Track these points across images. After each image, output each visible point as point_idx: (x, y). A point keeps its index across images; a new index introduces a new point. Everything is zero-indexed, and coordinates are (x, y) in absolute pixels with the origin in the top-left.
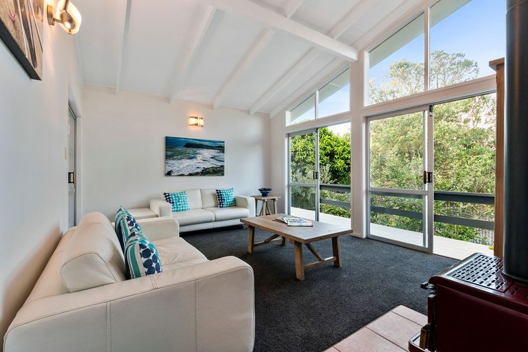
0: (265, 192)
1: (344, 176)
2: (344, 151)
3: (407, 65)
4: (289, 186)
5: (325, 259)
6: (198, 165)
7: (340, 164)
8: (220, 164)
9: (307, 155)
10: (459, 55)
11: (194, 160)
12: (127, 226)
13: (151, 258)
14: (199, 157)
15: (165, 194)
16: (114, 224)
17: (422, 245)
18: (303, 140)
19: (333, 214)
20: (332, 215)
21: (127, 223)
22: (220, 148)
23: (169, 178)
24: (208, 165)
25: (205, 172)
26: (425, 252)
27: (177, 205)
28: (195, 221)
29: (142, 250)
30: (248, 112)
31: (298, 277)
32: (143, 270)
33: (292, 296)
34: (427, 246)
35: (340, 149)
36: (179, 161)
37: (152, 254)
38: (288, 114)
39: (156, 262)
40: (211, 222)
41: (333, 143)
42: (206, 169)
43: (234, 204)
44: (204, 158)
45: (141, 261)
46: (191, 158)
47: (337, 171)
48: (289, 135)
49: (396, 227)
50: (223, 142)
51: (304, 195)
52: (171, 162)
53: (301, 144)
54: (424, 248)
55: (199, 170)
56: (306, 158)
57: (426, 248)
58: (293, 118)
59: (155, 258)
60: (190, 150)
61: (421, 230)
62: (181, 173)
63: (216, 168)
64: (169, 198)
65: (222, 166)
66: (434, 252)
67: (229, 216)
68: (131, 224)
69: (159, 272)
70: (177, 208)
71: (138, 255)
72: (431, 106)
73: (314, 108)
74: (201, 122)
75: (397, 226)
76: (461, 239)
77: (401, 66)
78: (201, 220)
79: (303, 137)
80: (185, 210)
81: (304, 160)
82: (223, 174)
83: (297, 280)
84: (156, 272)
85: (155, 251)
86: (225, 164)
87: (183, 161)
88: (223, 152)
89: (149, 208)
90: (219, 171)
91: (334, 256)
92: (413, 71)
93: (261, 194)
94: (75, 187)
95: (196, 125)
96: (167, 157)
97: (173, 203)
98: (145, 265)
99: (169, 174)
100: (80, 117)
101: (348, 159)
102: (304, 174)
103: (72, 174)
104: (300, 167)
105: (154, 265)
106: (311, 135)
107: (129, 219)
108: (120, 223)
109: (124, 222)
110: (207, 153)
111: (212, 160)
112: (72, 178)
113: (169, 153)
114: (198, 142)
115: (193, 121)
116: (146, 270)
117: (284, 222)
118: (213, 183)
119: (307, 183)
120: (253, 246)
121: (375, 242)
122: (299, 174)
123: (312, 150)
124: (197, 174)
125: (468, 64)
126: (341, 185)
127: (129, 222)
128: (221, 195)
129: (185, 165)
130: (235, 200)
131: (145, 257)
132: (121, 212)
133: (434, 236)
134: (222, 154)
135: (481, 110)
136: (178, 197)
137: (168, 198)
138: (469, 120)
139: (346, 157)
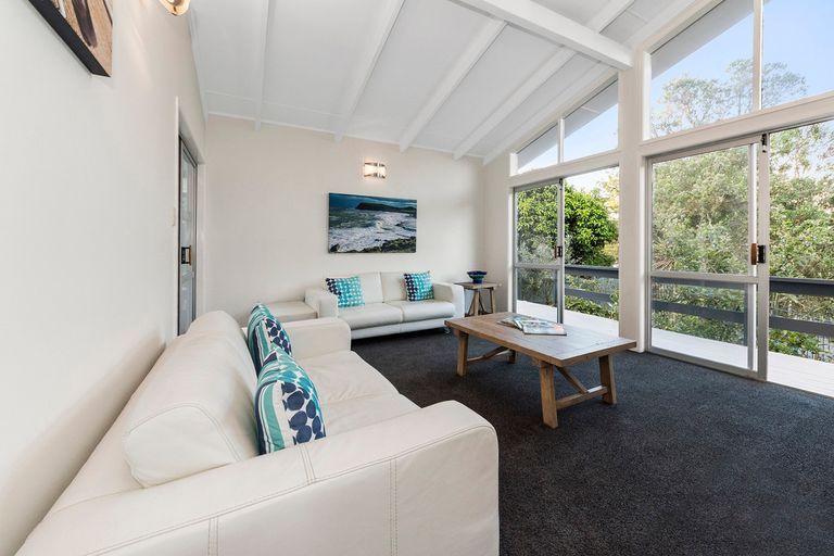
0: (477, 277)
1: (591, 252)
2: (591, 215)
3: (691, 83)
4: (514, 268)
5: (591, 391)
6: (378, 236)
7: (585, 234)
8: (410, 234)
9: (536, 221)
10: (776, 65)
11: (372, 229)
12: (266, 335)
13: (304, 409)
14: (379, 225)
15: (328, 280)
16: (245, 330)
17: (746, 367)
18: (529, 200)
19: (580, 310)
20: (579, 313)
21: (266, 331)
22: (411, 210)
23: (333, 255)
24: (391, 237)
25: (388, 247)
26: (752, 379)
27: (345, 297)
28: (373, 322)
29: (287, 395)
30: (451, 156)
31: (546, 421)
32: (289, 434)
33: (542, 458)
34: (755, 368)
35: (586, 212)
36: (349, 231)
37: (306, 402)
38: (513, 157)
39: (313, 415)
40: (397, 323)
41: (575, 203)
42: (389, 242)
43: (432, 295)
44: (386, 226)
45: (284, 416)
46: (367, 226)
47: (581, 246)
48: (515, 190)
49: (680, 332)
50: (415, 201)
51: (532, 281)
52: (337, 231)
53: (527, 204)
54: (750, 371)
55: (379, 244)
56: (534, 226)
57: (754, 372)
58: (521, 164)
59: (312, 407)
60: (366, 214)
61: (745, 342)
62: (351, 248)
63: (404, 240)
64: (334, 287)
65: (413, 238)
66: (769, 380)
67: (423, 314)
68: (273, 333)
69: (319, 436)
70: (346, 301)
71: (278, 407)
72: (764, 135)
73: (556, 147)
74: (382, 171)
75: (683, 331)
76: (795, 353)
77: (682, 85)
78: (383, 320)
79: (529, 195)
80: (358, 305)
81: (530, 230)
82: (414, 251)
83: (546, 427)
84: (314, 435)
85: (311, 393)
86: (418, 235)
87: (355, 230)
88: (415, 216)
89: (304, 300)
90: (408, 246)
91: (603, 385)
92: (700, 92)
93: (472, 280)
94: (195, 270)
95: (376, 175)
96: (332, 224)
97: (340, 293)
98: (293, 425)
99: (334, 249)
100: (202, 163)
101: (597, 227)
102: (531, 250)
103: (187, 250)
104: (525, 239)
105: (310, 422)
106: (542, 191)
107: (269, 324)
108: (254, 331)
109: (261, 329)
110: (391, 218)
111: (397, 228)
112: (185, 256)
113: (334, 218)
114: (377, 202)
115: (370, 170)
116: (295, 433)
117: (517, 327)
118: (399, 263)
119: (536, 264)
120: (466, 364)
121: (661, 360)
122: (524, 250)
123: (543, 214)
124: (375, 250)
125: (792, 79)
126: (588, 267)
127: (270, 329)
128: (412, 282)
129: (359, 236)
130: (432, 290)
131: (292, 409)
132: (257, 312)
133: (769, 352)
134: (413, 220)
135: (811, 149)
136: (347, 285)
137: (332, 285)
138: (788, 167)
139: (595, 224)
